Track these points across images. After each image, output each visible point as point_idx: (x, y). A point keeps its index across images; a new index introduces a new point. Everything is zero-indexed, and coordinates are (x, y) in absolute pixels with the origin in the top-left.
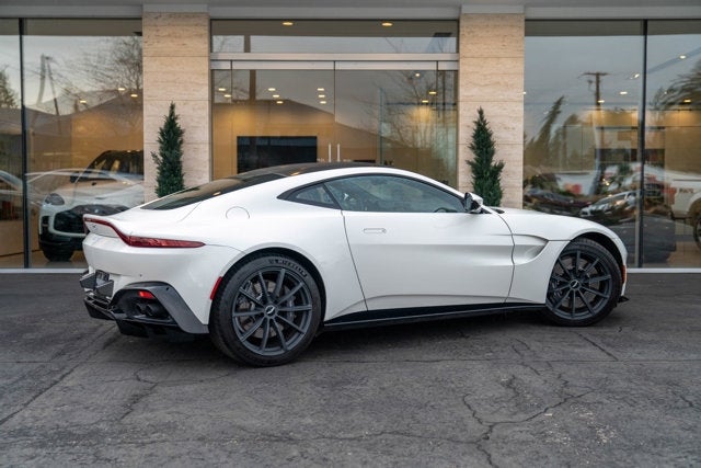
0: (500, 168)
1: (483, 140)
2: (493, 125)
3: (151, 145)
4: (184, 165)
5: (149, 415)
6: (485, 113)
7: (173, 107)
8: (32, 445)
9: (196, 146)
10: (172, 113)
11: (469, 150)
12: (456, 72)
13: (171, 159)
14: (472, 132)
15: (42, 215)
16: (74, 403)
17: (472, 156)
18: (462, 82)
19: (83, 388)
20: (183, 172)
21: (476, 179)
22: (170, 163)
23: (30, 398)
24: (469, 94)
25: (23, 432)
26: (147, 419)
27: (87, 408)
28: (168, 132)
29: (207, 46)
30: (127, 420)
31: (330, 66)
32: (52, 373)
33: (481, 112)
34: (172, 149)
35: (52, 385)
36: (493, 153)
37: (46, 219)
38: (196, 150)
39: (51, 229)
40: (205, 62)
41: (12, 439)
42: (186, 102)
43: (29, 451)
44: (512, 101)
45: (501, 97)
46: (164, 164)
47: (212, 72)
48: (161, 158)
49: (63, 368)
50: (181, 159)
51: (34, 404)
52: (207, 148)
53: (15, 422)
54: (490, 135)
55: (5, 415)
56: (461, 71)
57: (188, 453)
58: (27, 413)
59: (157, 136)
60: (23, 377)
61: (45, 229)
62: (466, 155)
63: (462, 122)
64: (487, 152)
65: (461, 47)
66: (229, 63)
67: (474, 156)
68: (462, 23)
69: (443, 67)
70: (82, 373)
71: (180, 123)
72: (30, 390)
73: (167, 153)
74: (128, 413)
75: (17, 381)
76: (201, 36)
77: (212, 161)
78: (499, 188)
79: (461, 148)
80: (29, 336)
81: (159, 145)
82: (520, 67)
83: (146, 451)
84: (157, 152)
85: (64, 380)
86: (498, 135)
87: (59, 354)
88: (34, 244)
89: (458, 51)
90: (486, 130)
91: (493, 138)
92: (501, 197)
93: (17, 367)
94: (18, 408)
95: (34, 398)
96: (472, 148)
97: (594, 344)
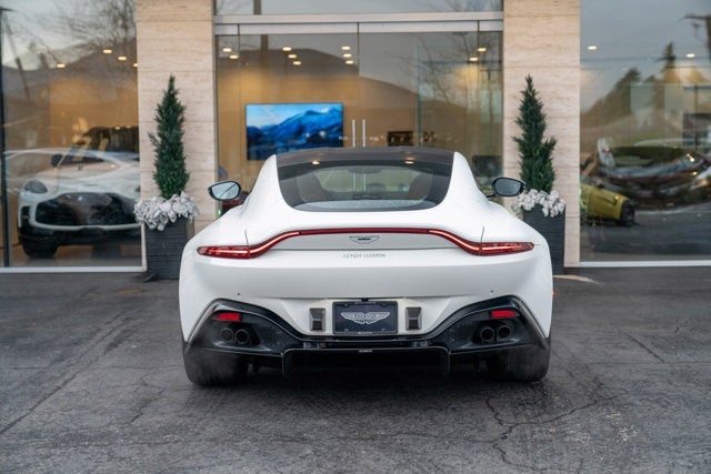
0: (551, 145)
1: (532, 114)
2: (542, 96)
3: (147, 123)
4: (184, 146)
5: (160, 419)
6: (534, 82)
7: (172, 80)
8: (45, 446)
9: (198, 124)
10: (171, 87)
11: (515, 124)
12: (501, 33)
13: (171, 140)
14: (519, 104)
15: (22, 205)
16: (81, 408)
17: (519, 132)
18: (506, 45)
19: (89, 393)
20: (185, 154)
21: (524, 158)
22: (170, 145)
23: (34, 403)
24: (516, 59)
25: (33, 434)
26: (158, 422)
27: (94, 412)
28: (167, 109)
29: (210, 8)
30: (137, 423)
31: (353, 29)
32: (53, 379)
33: (529, 81)
34: (172, 129)
35: (55, 391)
36: (543, 128)
37: (26, 210)
38: (199, 129)
39: (33, 221)
40: (209, 26)
41: (23, 441)
42: (187, 74)
43: (43, 451)
44: (566, 66)
45: (553, 62)
46: (163, 146)
47: (217, 38)
48: (159, 139)
49: (65, 374)
50: (182, 140)
51: (40, 409)
52: (211, 127)
53: (23, 426)
54: (540, 107)
55: (12, 419)
56: (506, 32)
57: (201, 452)
58: (35, 417)
59: (154, 113)
60: (23, 384)
61: (25, 222)
62: (512, 131)
63: (508, 92)
64: (536, 126)
65: (506, 4)
66: (235, 28)
67: (522, 131)
69: (485, 27)
70: (85, 379)
71: (180, 98)
72: (34, 396)
73: (166, 134)
74: (137, 417)
75: (18, 388)
77: (217, 140)
78: (550, 169)
79: (506, 123)
80: (21, 341)
81: (157, 124)
82: (575, 26)
83: (159, 450)
84: (155, 132)
85: (68, 385)
86: (549, 107)
87: (58, 360)
88: (14, 238)
89: (502, 9)
90: (536, 101)
91: (542, 111)
92: (553, 179)
93: (15, 373)
94: (24, 413)
95: (40, 403)
96: (520, 122)
97: (642, 346)
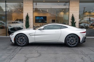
0: (75, 22)
1: (73, 18)
2: (74, 16)
3: (24, 19)
7: (28, 13)
10: (27, 14)
15: (8, 28)
17: (71, 21)
18: (70, 10)
21: (72, 24)
23: (10, 60)
28: (27, 17)
31: (50, 8)
32: (12, 55)
33: (73, 14)
36: (74, 20)
37: (9, 29)
38: (31, 20)
44: (77, 13)
46: (26, 22)
49: (14, 54)
56: (70, 8)
60: (8, 56)
65: (70, 5)
68: (70, 1)
69: (67, 8)
70: (17, 56)
71: (29, 16)
73: (27, 20)
76: (32, 3)
79: (70, 20)
86: (75, 18)
87: (13, 52)
88: (7, 32)
89: (69, 5)
93: (7, 54)
96: (71, 20)
97: (93, 51)
